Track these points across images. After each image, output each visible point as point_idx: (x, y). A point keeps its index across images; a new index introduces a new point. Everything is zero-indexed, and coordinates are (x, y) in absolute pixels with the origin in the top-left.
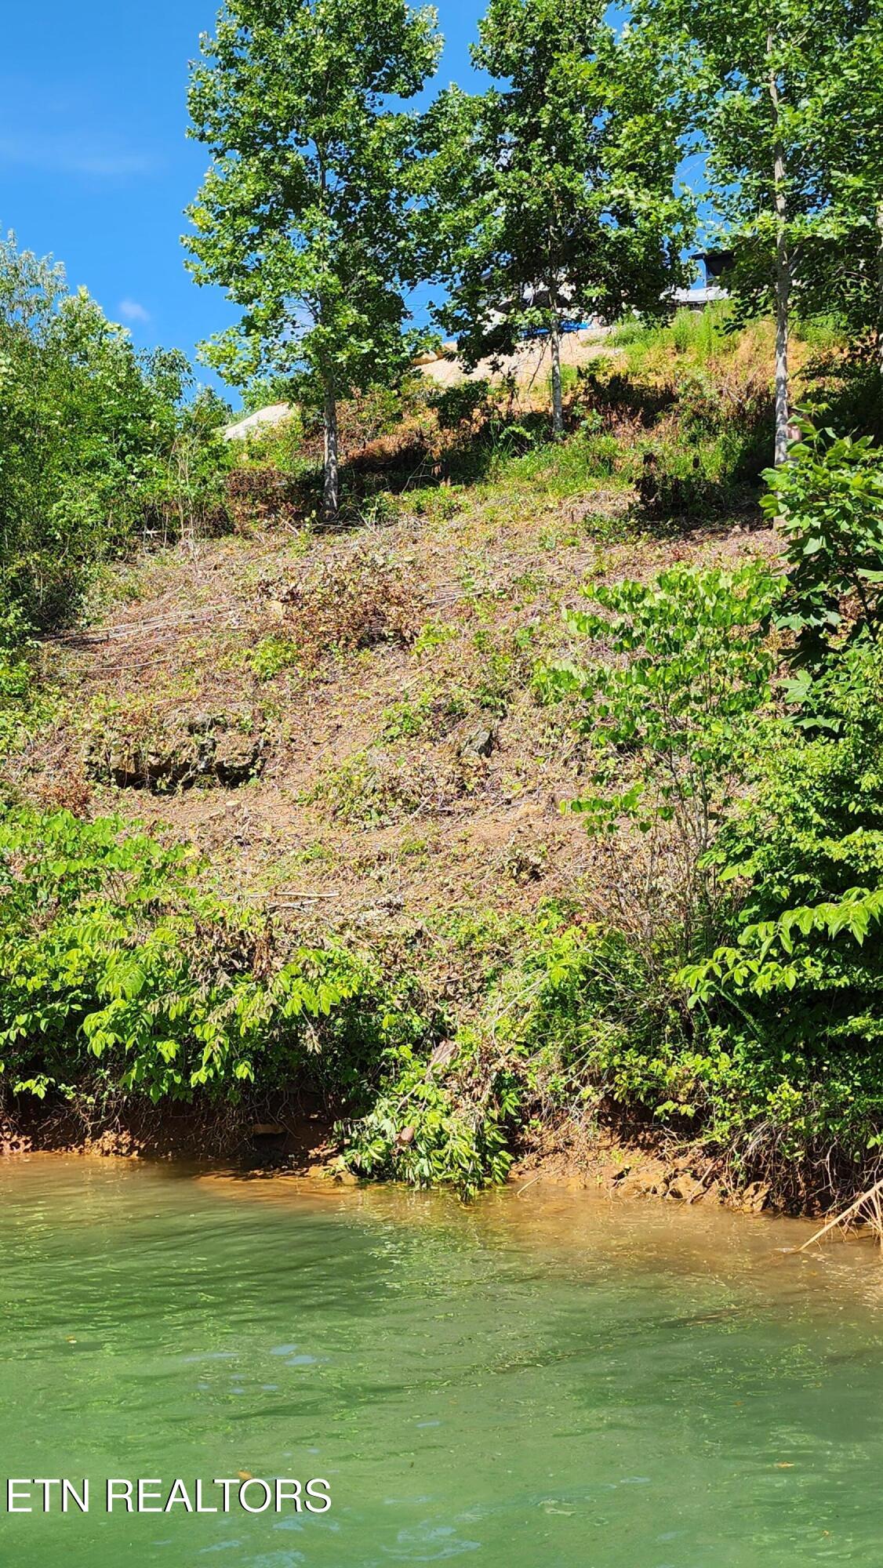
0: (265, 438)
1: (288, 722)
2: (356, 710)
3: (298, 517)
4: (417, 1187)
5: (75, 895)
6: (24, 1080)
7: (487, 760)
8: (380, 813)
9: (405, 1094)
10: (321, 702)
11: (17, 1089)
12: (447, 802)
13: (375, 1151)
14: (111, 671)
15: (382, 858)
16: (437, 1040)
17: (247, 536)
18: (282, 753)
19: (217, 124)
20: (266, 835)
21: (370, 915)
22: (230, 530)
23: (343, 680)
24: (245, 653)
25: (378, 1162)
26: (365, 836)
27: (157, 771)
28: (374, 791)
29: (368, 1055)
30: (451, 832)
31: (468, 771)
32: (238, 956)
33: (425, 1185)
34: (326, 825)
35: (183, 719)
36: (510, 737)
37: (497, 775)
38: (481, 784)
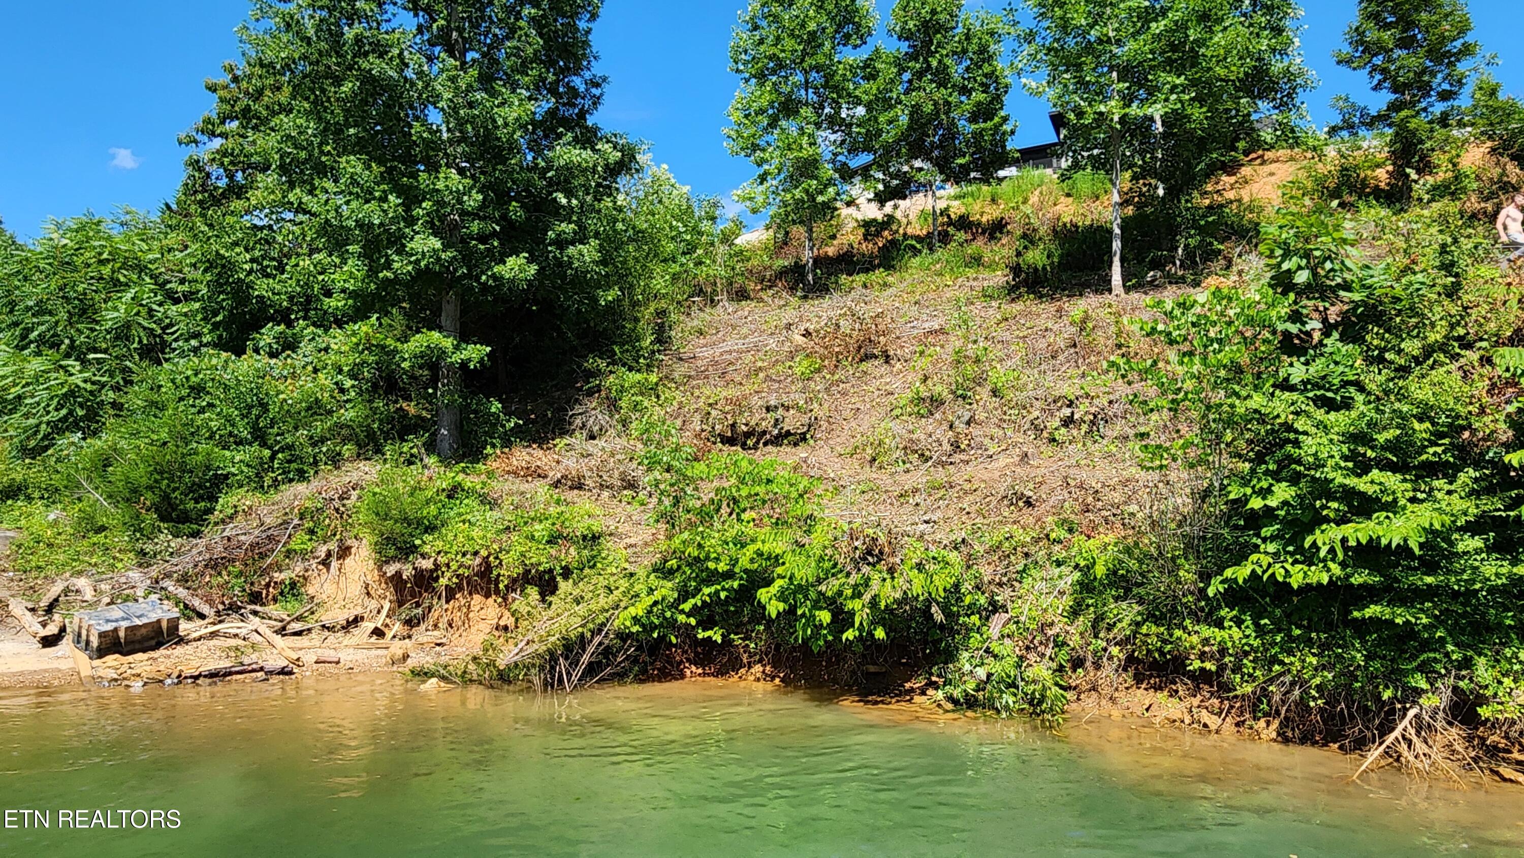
0: (750, 250)
1: (826, 406)
2: (867, 400)
3: (791, 289)
6: (704, 631)
7: (971, 430)
8: (904, 462)
9: (978, 649)
10: (844, 394)
11: (701, 636)
12: (949, 456)
13: (968, 686)
14: (703, 374)
15: (915, 491)
16: (995, 611)
17: (761, 300)
18: (824, 424)
19: (746, 63)
20: (832, 475)
22: (747, 298)
23: (854, 381)
24: (788, 364)
25: (968, 694)
26: (898, 477)
27: (748, 435)
28: (897, 448)
30: (959, 475)
31: (961, 436)
32: (870, 553)
33: (1008, 713)
35: (760, 403)
36: (981, 416)
37: (978, 439)
38: (969, 445)
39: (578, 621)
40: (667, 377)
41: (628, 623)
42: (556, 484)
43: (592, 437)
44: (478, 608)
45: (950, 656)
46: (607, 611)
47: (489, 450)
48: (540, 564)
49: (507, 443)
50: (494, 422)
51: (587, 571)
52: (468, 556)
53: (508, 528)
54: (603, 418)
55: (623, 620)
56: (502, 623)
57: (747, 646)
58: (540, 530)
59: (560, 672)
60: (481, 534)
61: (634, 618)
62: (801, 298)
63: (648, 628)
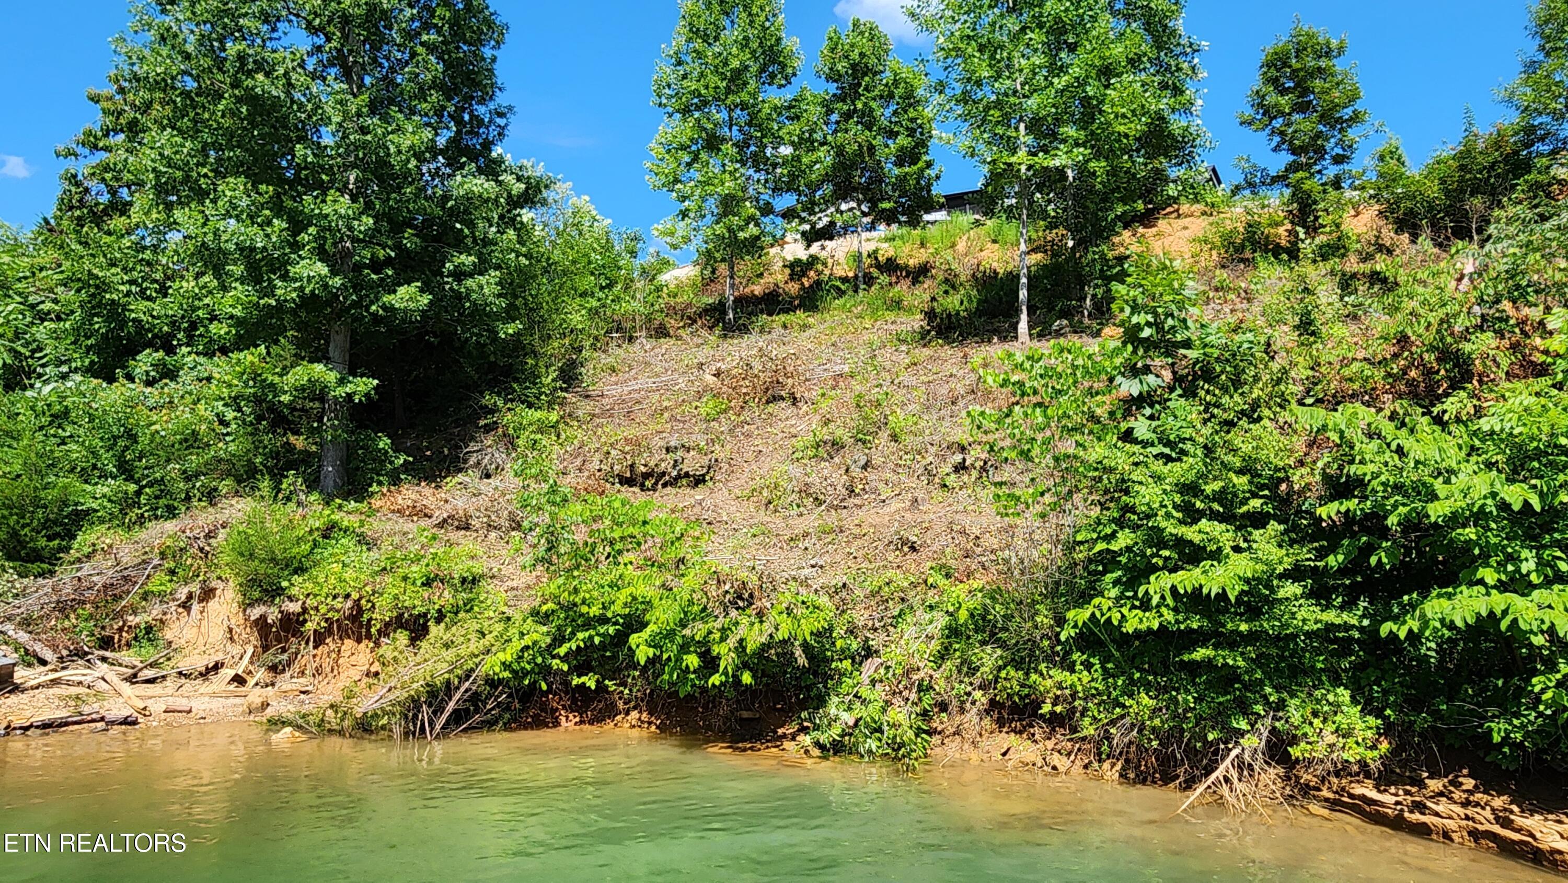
0: (677, 286)
1: (728, 447)
2: (770, 442)
3: (710, 328)
4: (866, 759)
5: (620, 552)
6: (579, 676)
7: (866, 475)
8: (798, 506)
9: (848, 694)
10: (748, 436)
11: (574, 682)
12: (843, 500)
13: (835, 732)
14: (608, 413)
15: (806, 535)
16: (867, 657)
17: (679, 338)
18: (725, 466)
19: (670, 97)
20: (725, 518)
22: (667, 335)
23: (759, 423)
24: (694, 404)
25: (834, 740)
26: (790, 521)
27: (646, 476)
28: (793, 492)
29: (819, 666)
30: (850, 520)
31: (855, 481)
32: (740, 597)
34: (762, 513)
35: (661, 443)
36: (877, 460)
37: (873, 484)
38: (864, 489)
39: (445, 667)
40: (570, 415)
41: (497, 669)
42: (442, 524)
43: (488, 476)
44: (349, 653)
45: (821, 701)
46: (477, 656)
47: (375, 488)
48: (414, 607)
49: (395, 481)
50: (382, 458)
51: (462, 615)
52: (340, 599)
53: (385, 569)
54: (500, 457)
55: (492, 665)
56: (373, 669)
57: (622, 692)
58: (416, 571)
59: (423, 720)
60: (354, 575)
61: (504, 663)
62: (720, 336)
63: (518, 675)
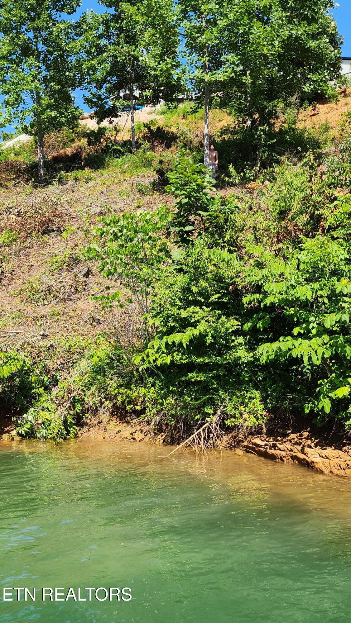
0: (21, 147)
1: (12, 263)
2: (39, 259)
3: (28, 180)
4: (42, 440)
7: (86, 279)
8: (44, 300)
9: (40, 406)
10: (26, 256)
12: (70, 295)
13: (26, 428)
15: (42, 317)
16: (54, 386)
17: (7, 188)
18: (8, 276)
21: (34, 339)
23: (36, 247)
25: (28, 432)
26: (37, 309)
28: (42, 291)
29: (28, 392)
30: (70, 307)
31: (78, 283)
33: (44, 440)
34: (23, 303)
36: (96, 270)
38: (84, 289)
